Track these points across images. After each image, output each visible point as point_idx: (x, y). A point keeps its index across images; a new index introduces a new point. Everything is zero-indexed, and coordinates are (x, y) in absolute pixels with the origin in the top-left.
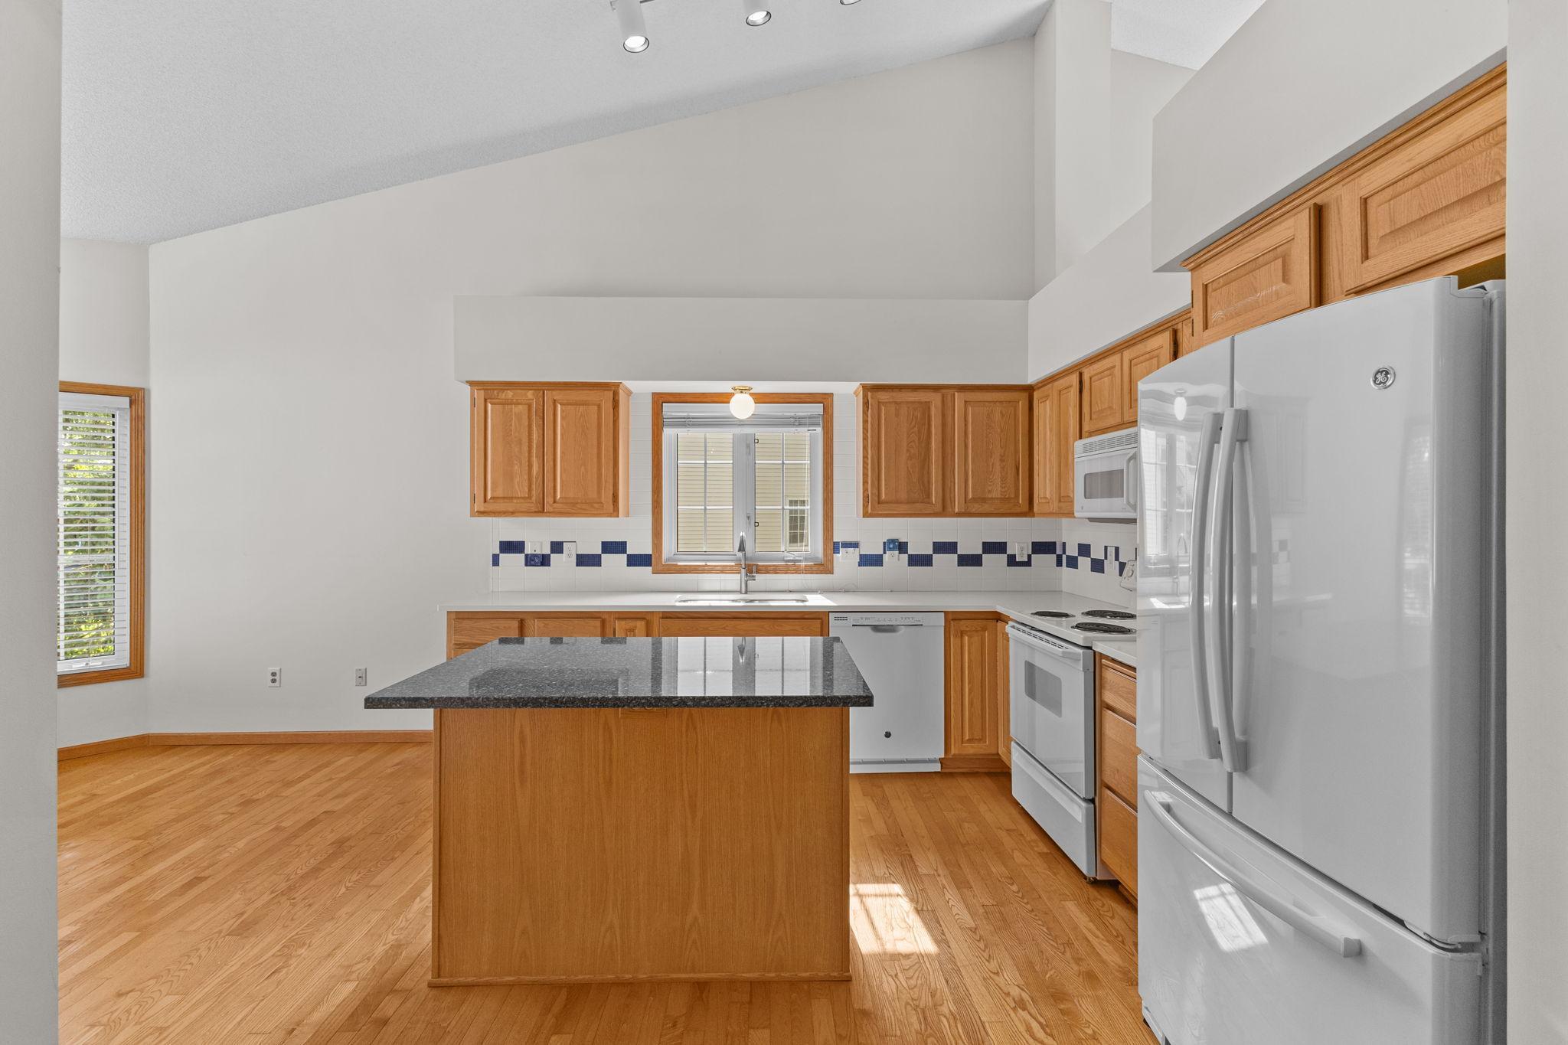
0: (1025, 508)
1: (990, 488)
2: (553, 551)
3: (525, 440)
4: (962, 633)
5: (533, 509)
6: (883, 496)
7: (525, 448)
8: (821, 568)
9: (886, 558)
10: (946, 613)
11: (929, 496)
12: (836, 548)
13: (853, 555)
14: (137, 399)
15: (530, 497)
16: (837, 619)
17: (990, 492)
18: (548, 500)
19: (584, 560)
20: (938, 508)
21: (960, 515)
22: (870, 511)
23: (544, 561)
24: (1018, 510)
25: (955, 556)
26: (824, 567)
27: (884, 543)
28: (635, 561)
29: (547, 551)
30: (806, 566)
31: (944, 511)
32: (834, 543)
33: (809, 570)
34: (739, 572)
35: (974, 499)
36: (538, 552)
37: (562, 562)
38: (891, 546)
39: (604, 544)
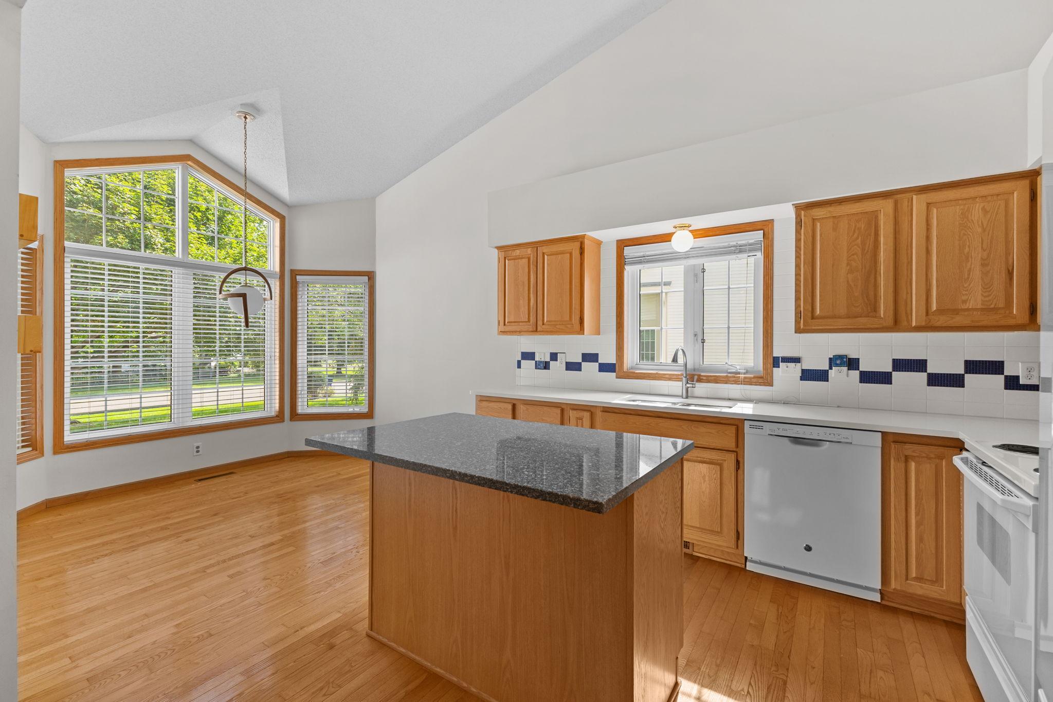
0: (1025, 318)
1: (964, 298)
2: (552, 359)
3: (526, 283)
4: (907, 459)
5: (531, 330)
6: (818, 312)
7: (526, 288)
8: (761, 380)
9: (832, 373)
10: (884, 434)
11: (875, 309)
12: (776, 362)
13: (794, 370)
14: (371, 276)
15: (529, 321)
16: (751, 427)
17: (964, 302)
18: (540, 323)
19: (572, 367)
20: (890, 322)
21: (919, 329)
22: (802, 327)
23: (546, 366)
24: (1012, 322)
25: (925, 375)
26: (765, 380)
27: (830, 359)
28: (604, 368)
29: (548, 359)
30: (745, 378)
31: (897, 324)
32: (774, 358)
33: (748, 382)
34: (681, 380)
35: (940, 311)
36: (543, 360)
37: (557, 367)
38: (838, 362)
39: (584, 355)
